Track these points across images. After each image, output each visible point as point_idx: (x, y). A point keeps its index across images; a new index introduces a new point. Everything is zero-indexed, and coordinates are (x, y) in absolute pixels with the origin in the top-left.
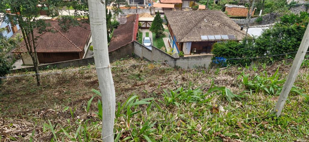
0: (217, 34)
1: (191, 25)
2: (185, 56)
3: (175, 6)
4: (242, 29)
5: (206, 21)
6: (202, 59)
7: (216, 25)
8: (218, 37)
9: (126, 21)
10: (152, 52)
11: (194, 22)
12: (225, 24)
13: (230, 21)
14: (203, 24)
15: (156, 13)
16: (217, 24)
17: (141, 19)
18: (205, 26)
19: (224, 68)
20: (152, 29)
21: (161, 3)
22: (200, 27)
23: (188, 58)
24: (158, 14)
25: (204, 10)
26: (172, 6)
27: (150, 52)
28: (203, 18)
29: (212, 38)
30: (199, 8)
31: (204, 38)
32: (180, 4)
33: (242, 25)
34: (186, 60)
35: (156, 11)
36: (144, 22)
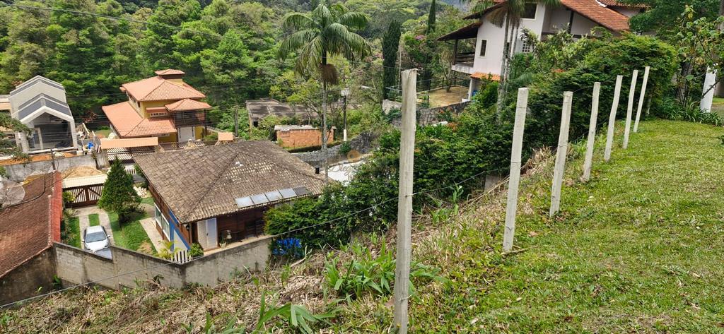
0: (270, 189)
1: (206, 178)
2: (206, 254)
3: (159, 141)
4: (317, 172)
5: (241, 165)
6: (249, 251)
7: (263, 171)
8: (274, 195)
9: (21, 196)
10: (115, 262)
11: (212, 170)
12: (281, 166)
13: (290, 158)
14: (234, 173)
15: (111, 162)
16: (265, 169)
17: (68, 183)
18: (240, 176)
19: (301, 261)
20: (107, 204)
21: (121, 137)
22: (230, 181)
23: (213, 257)
24: (117, 165)
25: (232, 141)
26: (154, 142)
27: (108, 265)
28: (233, 160)
29: (261, 199)
30: (220, 139)
31: (244, 202)
32: (171, 134)
33: (317, 163)
34: (208, 263)
35: (112, 158)
36: (79, 190)
